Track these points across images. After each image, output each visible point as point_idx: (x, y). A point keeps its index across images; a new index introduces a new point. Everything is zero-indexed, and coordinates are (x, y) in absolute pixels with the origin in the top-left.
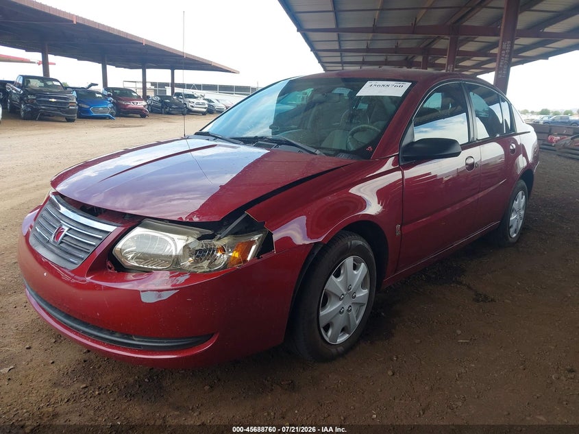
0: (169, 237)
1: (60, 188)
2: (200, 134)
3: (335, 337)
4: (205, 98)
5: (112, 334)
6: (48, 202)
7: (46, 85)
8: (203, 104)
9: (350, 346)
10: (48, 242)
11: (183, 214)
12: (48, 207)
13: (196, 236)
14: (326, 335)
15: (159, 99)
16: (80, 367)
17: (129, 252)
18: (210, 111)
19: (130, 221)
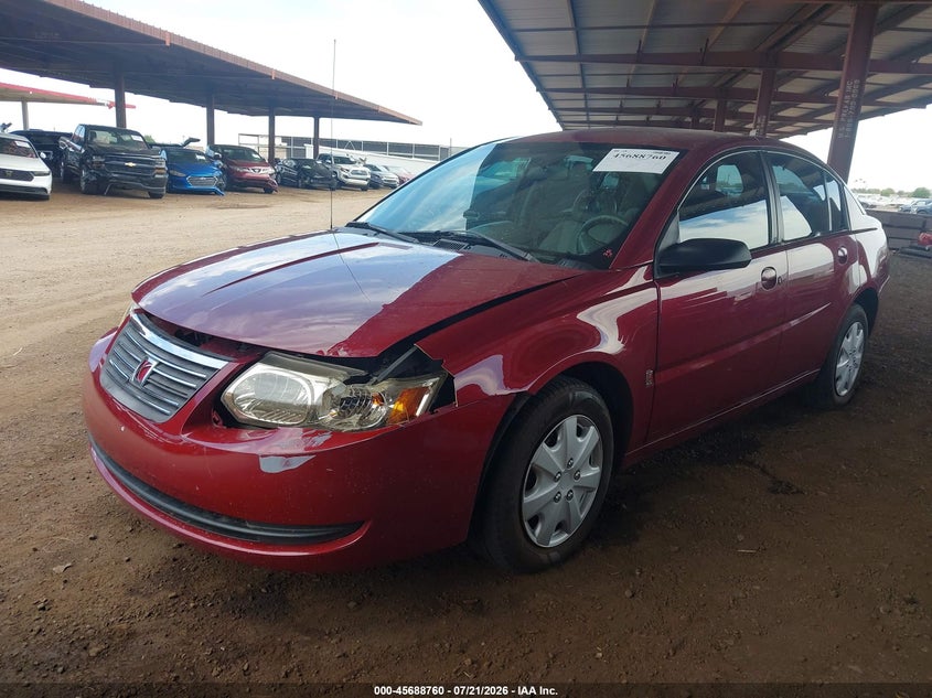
0: (304, 379)
1: (145, 303)
2: (354, 225)
3: (546, 537)
4: (367, 163)
5: (216, 517)
6: (128, 323)
7: (121, 141)
8: (364, 173)
9: (569, 553)
10: (128, 381)
11: (324, 345)
12: (128, 330)
13: (342, 379)
14: (533, 533)
15: (294, 164)
16: (167, 567)
17: (243, 400)
18: (374, 184)
19: (246, 354)
